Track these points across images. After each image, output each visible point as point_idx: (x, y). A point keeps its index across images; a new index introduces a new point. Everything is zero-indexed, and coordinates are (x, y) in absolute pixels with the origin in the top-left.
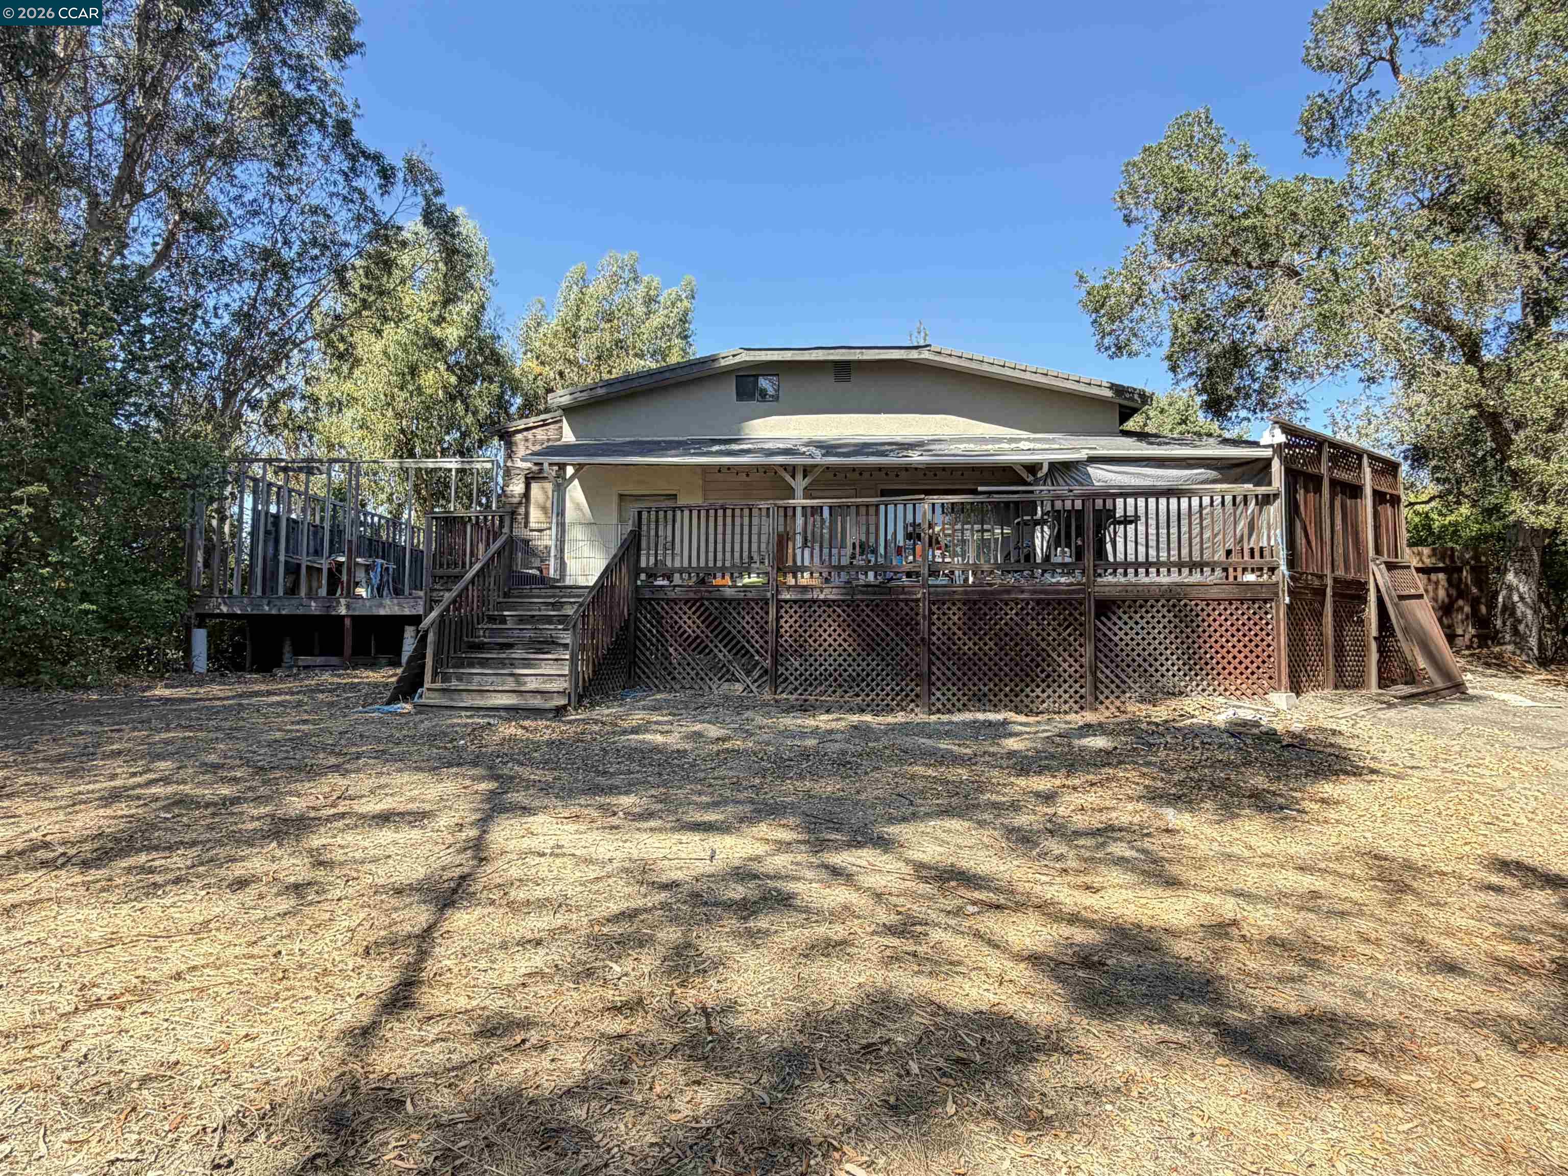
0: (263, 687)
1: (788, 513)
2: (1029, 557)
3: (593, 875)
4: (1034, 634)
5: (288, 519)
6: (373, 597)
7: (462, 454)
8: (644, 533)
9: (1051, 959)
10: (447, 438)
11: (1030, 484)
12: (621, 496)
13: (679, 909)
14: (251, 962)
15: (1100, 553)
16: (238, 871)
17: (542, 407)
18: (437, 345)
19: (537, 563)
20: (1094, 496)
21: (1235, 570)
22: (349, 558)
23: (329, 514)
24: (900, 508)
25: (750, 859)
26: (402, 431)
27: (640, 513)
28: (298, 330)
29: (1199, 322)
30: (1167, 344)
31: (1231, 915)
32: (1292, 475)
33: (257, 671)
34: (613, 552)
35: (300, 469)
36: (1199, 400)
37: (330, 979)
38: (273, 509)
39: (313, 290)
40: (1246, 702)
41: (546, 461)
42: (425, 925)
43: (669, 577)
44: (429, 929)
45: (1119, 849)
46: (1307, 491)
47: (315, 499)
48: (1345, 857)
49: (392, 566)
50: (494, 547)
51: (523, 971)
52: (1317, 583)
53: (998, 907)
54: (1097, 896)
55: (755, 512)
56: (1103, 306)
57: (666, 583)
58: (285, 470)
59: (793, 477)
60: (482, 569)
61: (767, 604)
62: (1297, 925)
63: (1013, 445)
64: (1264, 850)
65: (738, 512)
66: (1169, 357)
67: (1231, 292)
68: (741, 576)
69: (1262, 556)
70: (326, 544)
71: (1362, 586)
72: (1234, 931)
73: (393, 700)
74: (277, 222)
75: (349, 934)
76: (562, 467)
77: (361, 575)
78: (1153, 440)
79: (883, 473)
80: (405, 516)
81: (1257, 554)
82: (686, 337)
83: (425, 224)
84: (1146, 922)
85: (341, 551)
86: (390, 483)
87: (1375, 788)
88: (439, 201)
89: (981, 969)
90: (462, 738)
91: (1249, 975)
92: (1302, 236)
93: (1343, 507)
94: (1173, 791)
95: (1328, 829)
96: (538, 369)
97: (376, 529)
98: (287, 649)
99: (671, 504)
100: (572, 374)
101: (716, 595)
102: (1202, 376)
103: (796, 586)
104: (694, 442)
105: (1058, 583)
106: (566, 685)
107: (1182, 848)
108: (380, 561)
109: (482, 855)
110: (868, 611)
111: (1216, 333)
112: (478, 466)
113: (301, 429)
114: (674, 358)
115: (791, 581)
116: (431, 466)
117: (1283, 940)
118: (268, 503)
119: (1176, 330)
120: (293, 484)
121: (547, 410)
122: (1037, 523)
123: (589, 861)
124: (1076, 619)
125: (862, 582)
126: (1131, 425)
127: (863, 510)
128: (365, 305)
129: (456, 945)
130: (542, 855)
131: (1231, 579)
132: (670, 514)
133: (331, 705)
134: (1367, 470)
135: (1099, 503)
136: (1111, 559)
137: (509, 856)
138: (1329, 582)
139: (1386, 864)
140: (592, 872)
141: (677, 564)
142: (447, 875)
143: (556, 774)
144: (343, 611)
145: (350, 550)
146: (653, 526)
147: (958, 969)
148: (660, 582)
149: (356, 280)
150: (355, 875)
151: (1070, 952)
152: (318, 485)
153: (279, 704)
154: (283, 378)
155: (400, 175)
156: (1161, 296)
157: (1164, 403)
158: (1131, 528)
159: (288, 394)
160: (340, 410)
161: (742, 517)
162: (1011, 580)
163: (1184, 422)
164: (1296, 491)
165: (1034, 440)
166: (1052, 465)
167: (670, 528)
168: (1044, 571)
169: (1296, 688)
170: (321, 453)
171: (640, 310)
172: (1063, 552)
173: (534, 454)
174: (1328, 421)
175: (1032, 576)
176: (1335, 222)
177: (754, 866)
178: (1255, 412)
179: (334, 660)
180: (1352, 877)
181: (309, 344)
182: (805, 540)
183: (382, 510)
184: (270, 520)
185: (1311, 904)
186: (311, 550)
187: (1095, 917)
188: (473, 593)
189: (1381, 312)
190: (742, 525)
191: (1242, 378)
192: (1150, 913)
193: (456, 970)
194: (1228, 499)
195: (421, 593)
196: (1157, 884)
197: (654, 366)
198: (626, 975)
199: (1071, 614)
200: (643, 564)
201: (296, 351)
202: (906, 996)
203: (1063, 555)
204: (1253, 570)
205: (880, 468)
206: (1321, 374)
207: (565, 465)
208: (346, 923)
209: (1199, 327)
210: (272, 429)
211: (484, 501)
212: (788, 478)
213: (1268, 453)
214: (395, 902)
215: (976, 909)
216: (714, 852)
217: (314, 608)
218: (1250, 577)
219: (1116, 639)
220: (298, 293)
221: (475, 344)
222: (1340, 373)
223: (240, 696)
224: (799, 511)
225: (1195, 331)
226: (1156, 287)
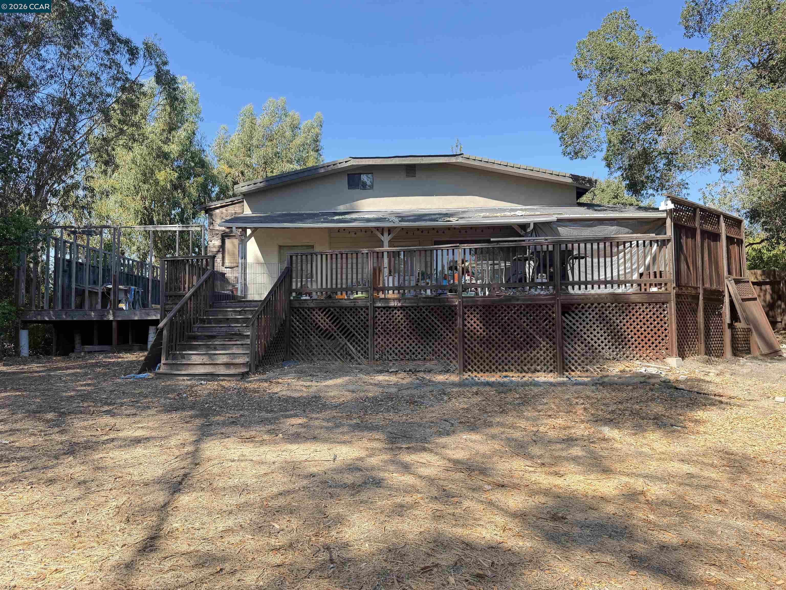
0: (63, 365)
1: (379, 256)
2: (522, 279)
3: (263, 472)
4: (525, 324)
5: (77, 263)
6: (130, 309)
7: (183, 222)
8: (294, 269)
9: (534, 516)
10: (173, 212)
11: (523, 236)
12: (280, 247)
13: (314, 491)
14: (59, 527)
15: (564, 276)
16: (50, 474)
17: (231, 193)
18: (166, 156)
19: (230, 288)
20: (560, 243)
21: (645, 285)
22: (115, 286)
23: (101, 259)
24: (445, 252)
25: (357, 460)
26: (145, 208)
27: (291, 257)
28: (80, 147)
29: (624, 137)
30: (605, 150)
31: (640, 488)
32: (678, 228)
33: (59, 355)
34: (276, 280)
35: (84, 232)
36: (624, 183)
37: (106, 536)
38: (68, 257)
39: (89, 123)
40: (653, 364)
41: (234, 225)
42: (162, 504)
43: (310, 295)
44: (165, 506)
45: (576, 451)
46: (687, 237)
47: (94, 250)
48: (708, 454)
49: (141, 290)
50: (204, 278)
51: (221, 529)
52: (694, 292)
53: (503, 486)
54: (562, 479)
55: (360, 255)
56: (566, 129)
57: (308, 298)
58: (74, 233)
59: (382, 234)
60: (196, 291)
61: (367, 309)
62: (678, 493)
63: (512, 213)
64: (660, 450)
65: (349, 256)
66: (606, 159)
67: (643, 119)
68: (352, 293)
69: (661, 277)
70: (100, 276)
71: (720, 294)
72: (642, 498)
73: (142, 371)
74: (67, 83)
75: (117, 510)
76: (244, 229)
77: (121, 296)
78: (596, 208)
79: (435, 231)
80: (148, 260)
81: (658, 275)
82: (317, 151)
83: (158, 83)
84: (590, 493)
85: (109, 282)
86: (139, 240)
87: (727, 413)
88: (165, 68)
89: (492, 522)
90: (185, 393)
91: (650, 522)
92: (684, 85)
93: (709, 246)
94: (608, 416)
95: (700, 438)
96: (229, 170)
97: (131, 268)
98: (78, 340)
99: (310, 251)
100: (249, 173)
101: (338, 304)
102: (625, 169)
103: (385, 299)
104: (323, 214)
105: (539, 295)
106: (248, 360)
107: (612, 449)
108: (133, 287)
109: (197, 462)
110: (427, 313)
111: (634, 143)
112: (193, 229)
113: (83, 207)
114: (310, 164)
115: (381, 296)
116: (163, 229)
117: (670, 503)
118: (64, 254)
119: (610, 142)
120: (79, 242)
121: (234, 195)
122: (526, 259)
123: (261, 463)
124: (550, 316)
125: (424, 296)
126: (584, 199)
127: (423, 253)
128: (122, 132)
129: (181, 515)
130: (233, 461)
131: (643, 290)
132: (309, 257)
133: (105, 374)
134: (723, 224)
135: (563, 246)
136: (571, 279)
137: (213, 462)
138: (701, 291)
139: (733, 457)
140: (263, 469)
141: (314, 287)
142: (176, 473)
143: (241, 412)
144: (111, 318)
145: (115, 281)
146: (299, 265)
147: (480, 523)
148: (304, 298)
149: (116, 116)
150: (120, 475)
151: (545, 511)
152: (95, 242)
153: (73, 374)
154: (72, 177)
155: (141, 53)
156: (601, 122)
157: (604, 186)
158: (582, 261)
159: (75, 186)
160: (108, 195)
161: (352, 259)
162: (510, 293)
163: (616, 197)
164: (681, 238)
165: (525, 210)
166: (535, 224)
167: (309, 265)
168: (530, 288)
169: (682, 355)
170: (95, 222)
171: (288, 134)
172: (542, 276)
173: (227, 221)
174: (701, 196)
175: (524, 291)
176: (703, 77)
177: (359, 463)
178: (657, 191)
179: (106, 348)
180: (712, 465)
181: (88, 156)
182: (390, 272)
183: (134, 257)
184: (66, 263)
185: (687, 481)
186: (92, 282)
187: (561, 491)
188: (191, 305)
189: (731, 130)
190: (352, 263)
191: (649, 170)
192: (593, 488)
193: (181, 530)
194: (641, 242)
195: (159, 306)
196: (598, 472)
197: (299, 168)
198: (282, 530)
199: (547, 313)
200: (294, 287)
201: (79, 161)
202: (447, 539)
203: (542, 278)
204: (656, 285)
205: (433, 229)
206: (696, 167)
207: (246, 228)
208: (114, 503)
209: (624, 140)
210: (66, 208)
211: (197, 250)
212: (379, 235)
213: (664, 215)
214: (143, 490)
215: (490, 487)
216: (336, 456)
217: (93, 316)
218: (654, 289)
219: (575, 327)
220: (80, 125)
221: (189, 155)
222: (707, 167)
223: (49, 370)
224: (385, 254)
225: (621, 143)
226: (597, 116)
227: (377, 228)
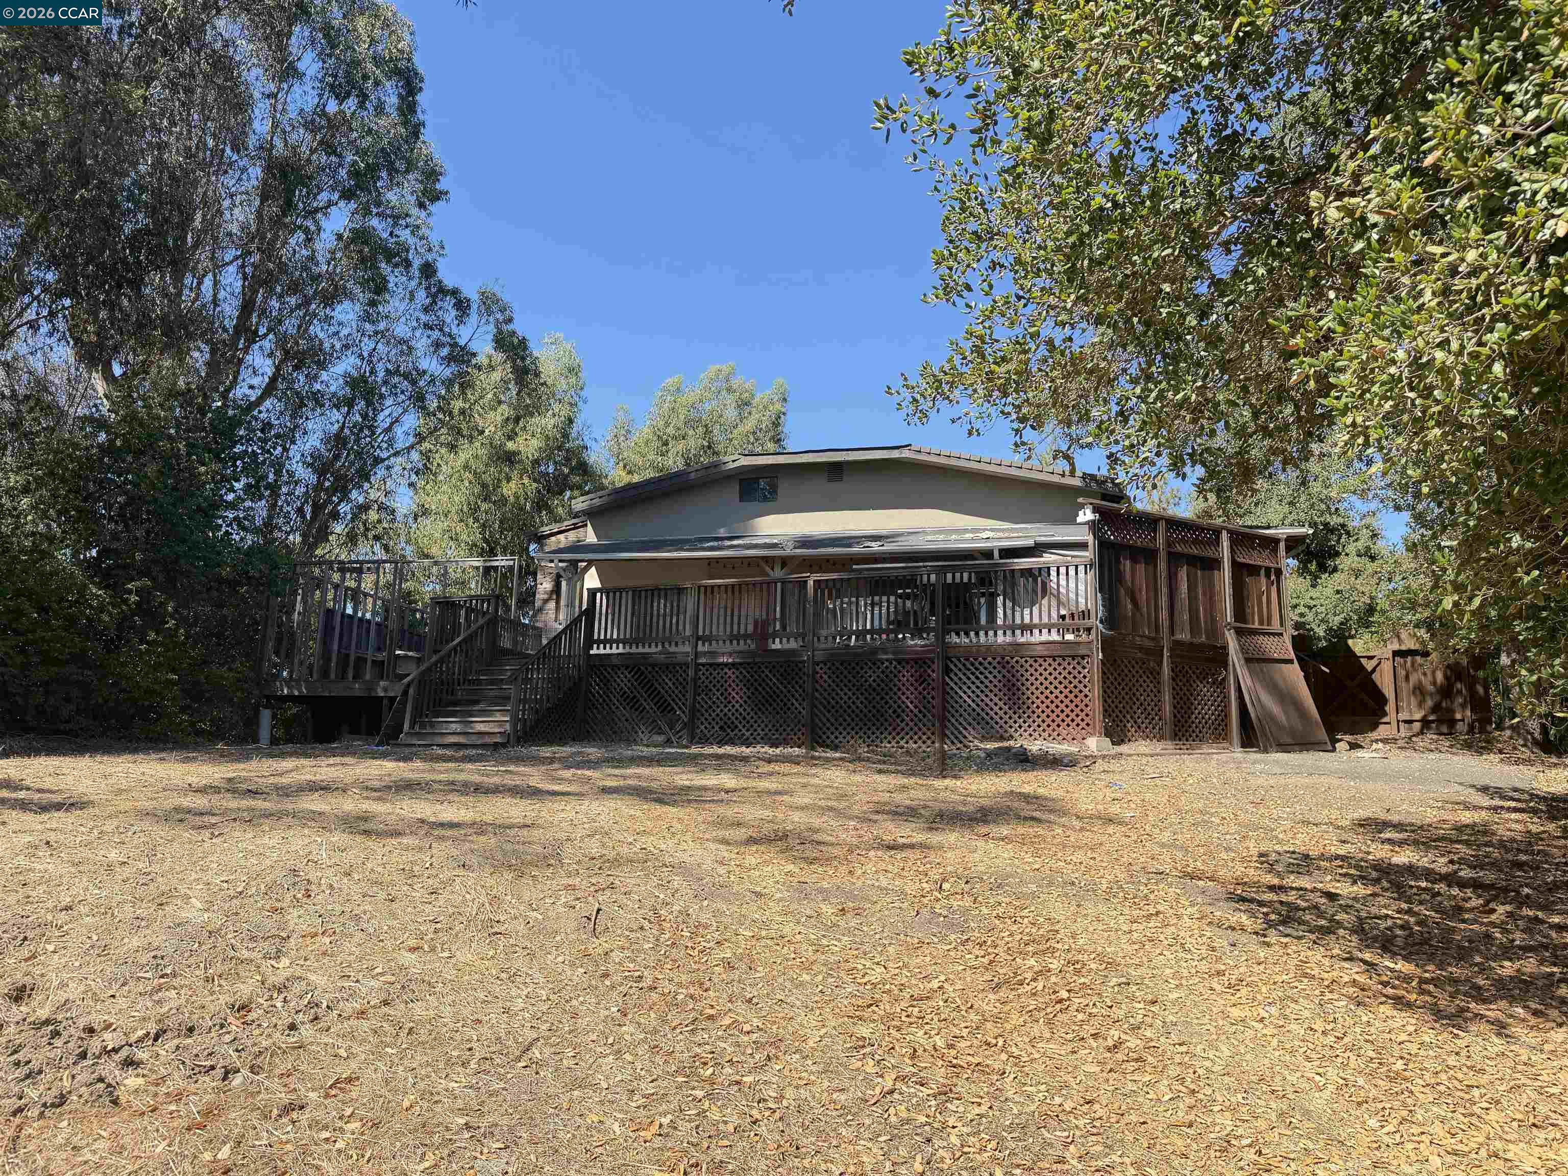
4: (896, 689)
5: (343, 614)
8: (598, 611)
21: (1058, 630)
27: (594, 595)
32: (1112, 547)
35: (355, 569)
40: (1065, 745)
41: (556, 557)
46: (1133, 562)
50: (478, 624)
52: (1150, 643)
59: (772, 568)
60: (464, 642)
61: (688, 667)
71: (1219, 650)
76: (574, 563)
83: (498, 349)
88: (510, 327)
103: (712, 652)
106: (509, 728)
112: (503, 564)
132: (617, 594)
134: (1226, 544)
138: (1167, 644)
144: (381, 692)
155: (474, 307)
162: (878, 643)
164: (1118, 562)
167: (617, 606)
175: (896, 640)
207: (576, 561)
212: (768, 569)
218: (1070, 637)
219: (961, 692)
227: (766, 559)
